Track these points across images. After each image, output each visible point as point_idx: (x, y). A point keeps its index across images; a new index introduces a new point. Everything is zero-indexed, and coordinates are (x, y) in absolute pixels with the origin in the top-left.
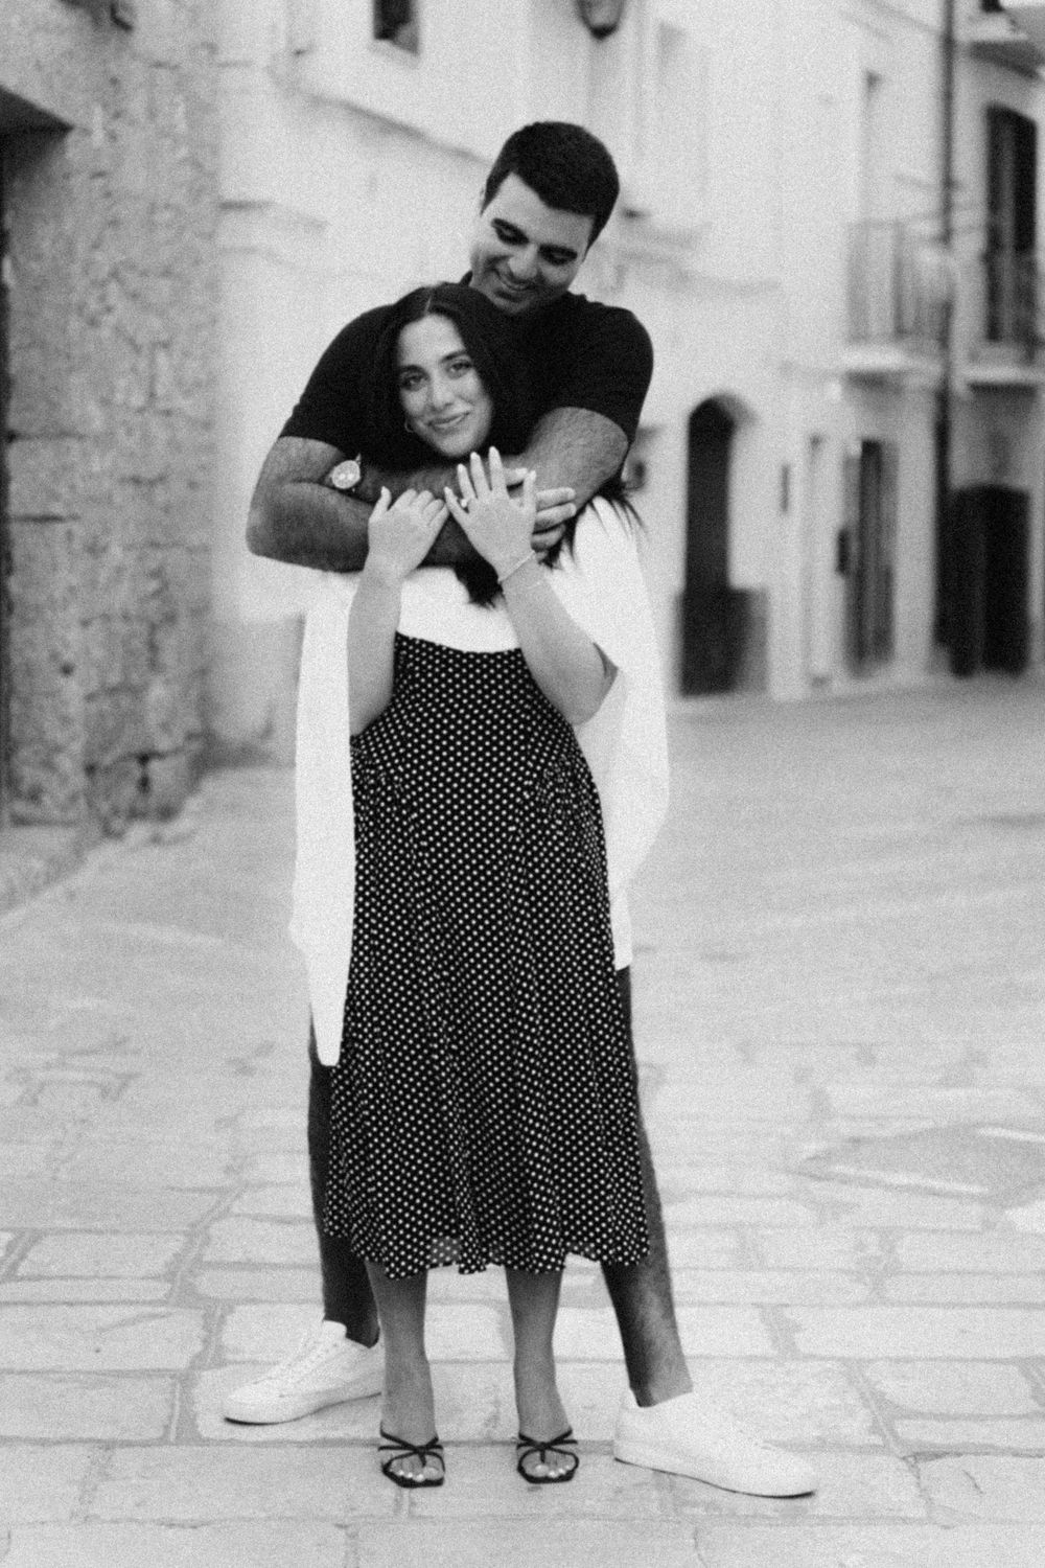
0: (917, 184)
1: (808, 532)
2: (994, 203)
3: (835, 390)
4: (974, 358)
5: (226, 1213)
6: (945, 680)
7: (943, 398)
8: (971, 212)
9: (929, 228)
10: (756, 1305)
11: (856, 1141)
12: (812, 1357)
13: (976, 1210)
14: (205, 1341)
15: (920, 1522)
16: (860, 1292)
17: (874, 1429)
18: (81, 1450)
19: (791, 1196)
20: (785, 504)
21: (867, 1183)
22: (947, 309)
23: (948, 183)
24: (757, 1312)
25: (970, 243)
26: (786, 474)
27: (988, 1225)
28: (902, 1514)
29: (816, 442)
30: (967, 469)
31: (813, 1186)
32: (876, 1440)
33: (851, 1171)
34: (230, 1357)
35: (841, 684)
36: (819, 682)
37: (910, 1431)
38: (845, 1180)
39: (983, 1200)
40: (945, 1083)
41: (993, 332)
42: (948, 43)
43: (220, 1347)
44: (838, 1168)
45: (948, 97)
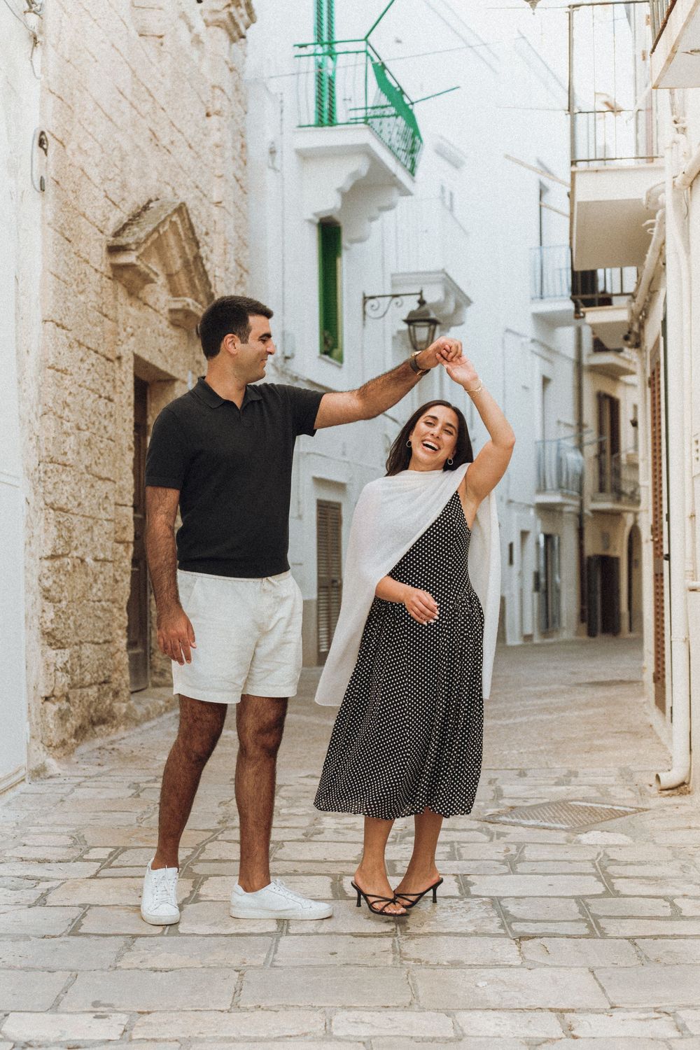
0: (567, 425)
1: (521, 574)
2: (601, 431)
3: (532, 512)
4: (593, 500)
5: (216, 839)
6: (585, 638)
7: (580, 516)
8: (590, 436)
9: (571, 443)
10: (454, 875)
11: (513, 808)
12: (478, 896)
13: (564, 834)
14: (192, 892)
15: (517, 967)
16: (505, 869)
17: (502, 926)
18: (121, 938)
19: (479, 830)
20: (511, 561)
21: (514, 825)
22: (581, 478)
23: (580, 425)
24: (454, 877)
25: (591, 450)
26: (511, 546)
27: (569, 841)
28: (510, 963)
29: (524, 534)
30: (591, 549)
31: (490, 826)
32: (502, 931)
33: (507, 820)
34: (201, 899)
35: (536, 640)
36: (528, 638)
37: (518, 927)
38: (505, 823)
39: (566, 830)
40: (557, 784)
41: (602, 489)
42: (579, 365)
43: (198, 895)
44: (503, 819)
45: (579, 388)
